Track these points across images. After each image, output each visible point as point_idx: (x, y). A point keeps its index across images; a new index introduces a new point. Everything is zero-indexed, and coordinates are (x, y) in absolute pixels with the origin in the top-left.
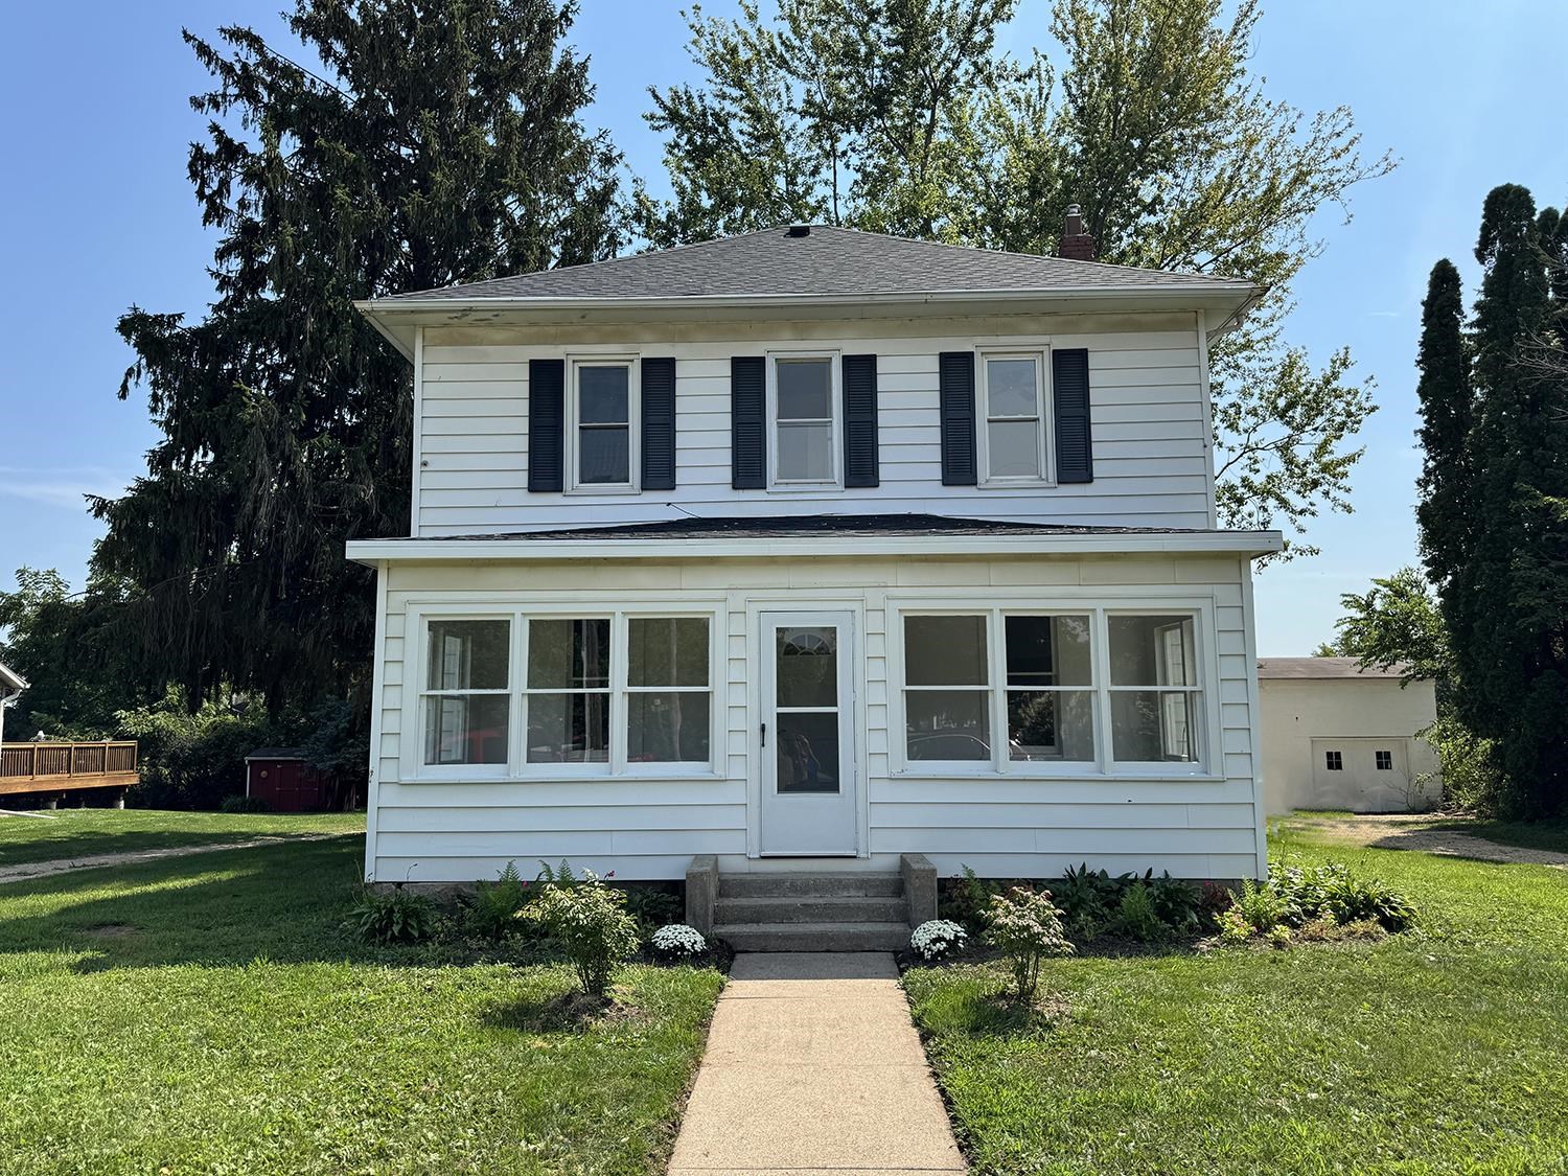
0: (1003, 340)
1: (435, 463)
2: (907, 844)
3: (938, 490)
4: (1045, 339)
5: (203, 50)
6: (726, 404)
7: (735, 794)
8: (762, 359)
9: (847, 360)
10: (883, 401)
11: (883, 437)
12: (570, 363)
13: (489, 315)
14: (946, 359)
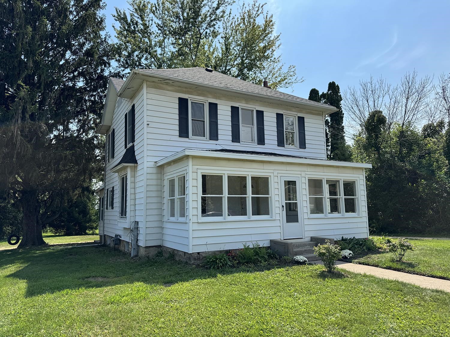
0: (288, 112)
3: (276, 147)
4: (296, 113)
7: (278, 223)
8: (238, 108)
9: (257, 111)
12: (190, 100)
14: (277, 115)
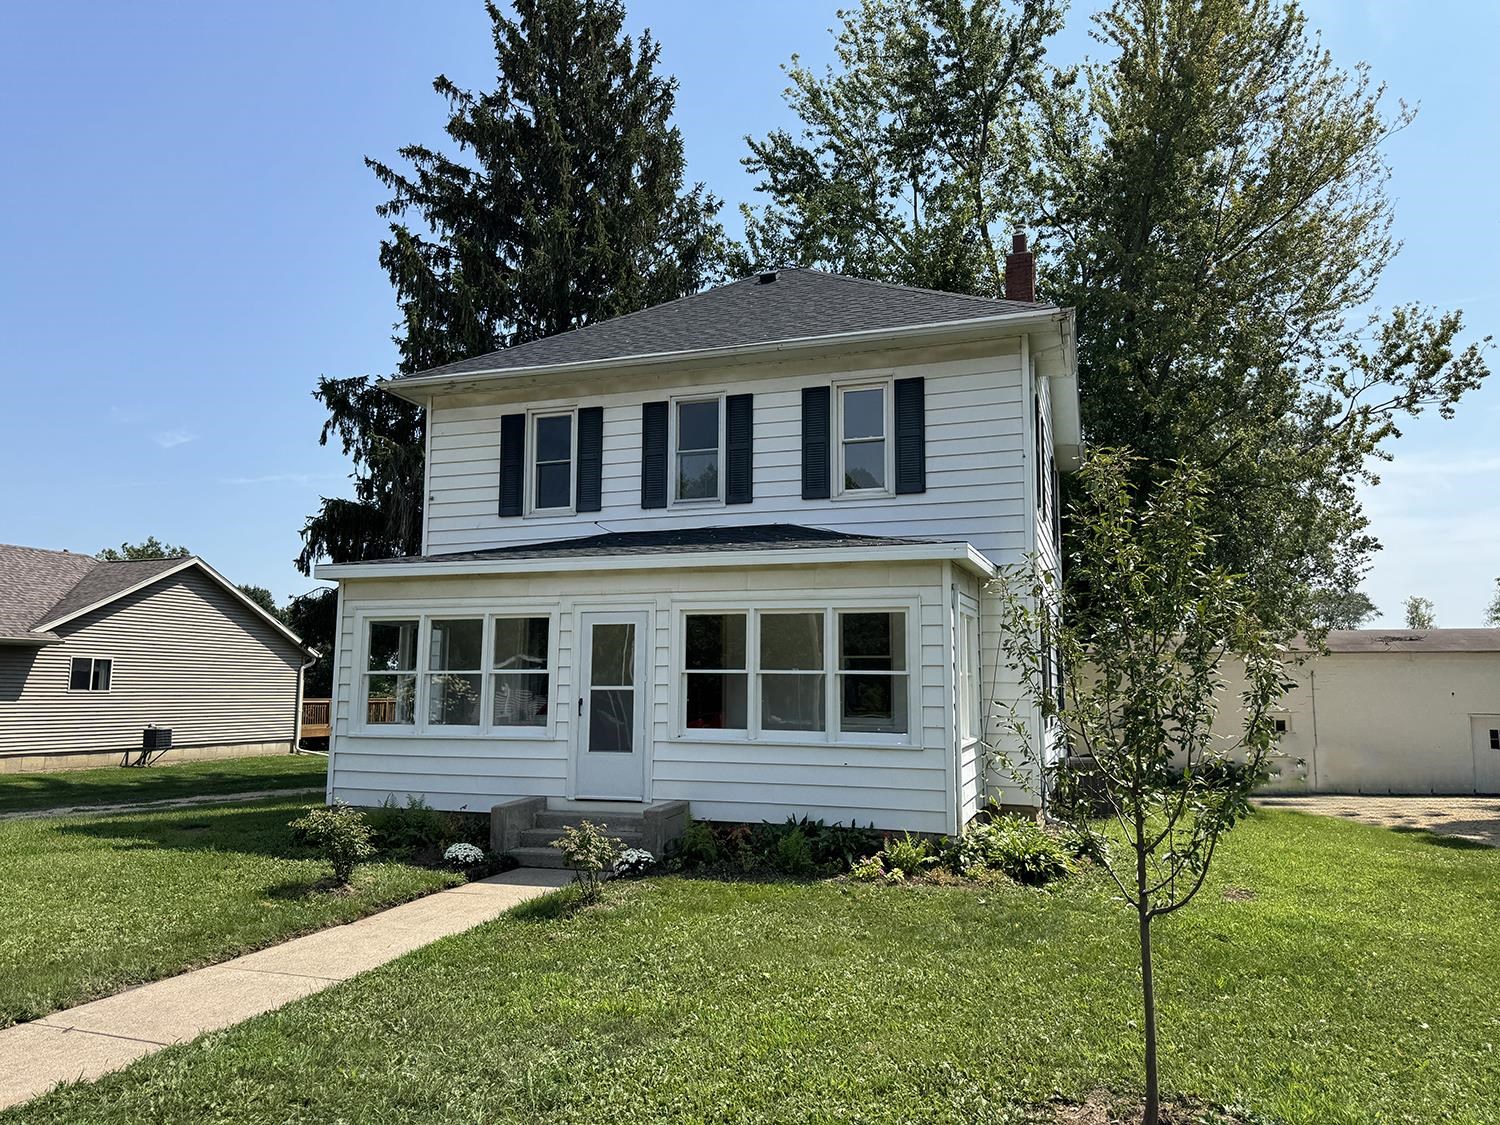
0: (854, 374)
1: (439, 498)
2: (677, 794)
3: (799, 503)
4: (889, 371)
5: (382, 170)
6: (638, 440)
8: (665, 404)
9: (730, 399)
10: (757, 432)
11: (757, 461)
12: (530, 416)
13: (469, 385)
14: (807, 393)
